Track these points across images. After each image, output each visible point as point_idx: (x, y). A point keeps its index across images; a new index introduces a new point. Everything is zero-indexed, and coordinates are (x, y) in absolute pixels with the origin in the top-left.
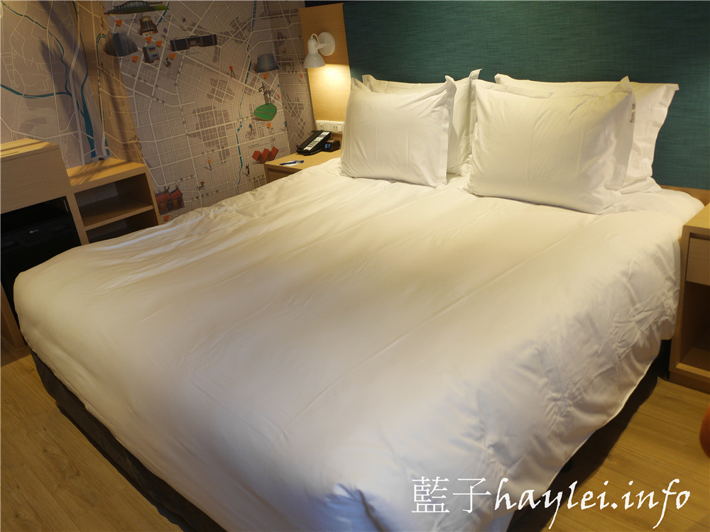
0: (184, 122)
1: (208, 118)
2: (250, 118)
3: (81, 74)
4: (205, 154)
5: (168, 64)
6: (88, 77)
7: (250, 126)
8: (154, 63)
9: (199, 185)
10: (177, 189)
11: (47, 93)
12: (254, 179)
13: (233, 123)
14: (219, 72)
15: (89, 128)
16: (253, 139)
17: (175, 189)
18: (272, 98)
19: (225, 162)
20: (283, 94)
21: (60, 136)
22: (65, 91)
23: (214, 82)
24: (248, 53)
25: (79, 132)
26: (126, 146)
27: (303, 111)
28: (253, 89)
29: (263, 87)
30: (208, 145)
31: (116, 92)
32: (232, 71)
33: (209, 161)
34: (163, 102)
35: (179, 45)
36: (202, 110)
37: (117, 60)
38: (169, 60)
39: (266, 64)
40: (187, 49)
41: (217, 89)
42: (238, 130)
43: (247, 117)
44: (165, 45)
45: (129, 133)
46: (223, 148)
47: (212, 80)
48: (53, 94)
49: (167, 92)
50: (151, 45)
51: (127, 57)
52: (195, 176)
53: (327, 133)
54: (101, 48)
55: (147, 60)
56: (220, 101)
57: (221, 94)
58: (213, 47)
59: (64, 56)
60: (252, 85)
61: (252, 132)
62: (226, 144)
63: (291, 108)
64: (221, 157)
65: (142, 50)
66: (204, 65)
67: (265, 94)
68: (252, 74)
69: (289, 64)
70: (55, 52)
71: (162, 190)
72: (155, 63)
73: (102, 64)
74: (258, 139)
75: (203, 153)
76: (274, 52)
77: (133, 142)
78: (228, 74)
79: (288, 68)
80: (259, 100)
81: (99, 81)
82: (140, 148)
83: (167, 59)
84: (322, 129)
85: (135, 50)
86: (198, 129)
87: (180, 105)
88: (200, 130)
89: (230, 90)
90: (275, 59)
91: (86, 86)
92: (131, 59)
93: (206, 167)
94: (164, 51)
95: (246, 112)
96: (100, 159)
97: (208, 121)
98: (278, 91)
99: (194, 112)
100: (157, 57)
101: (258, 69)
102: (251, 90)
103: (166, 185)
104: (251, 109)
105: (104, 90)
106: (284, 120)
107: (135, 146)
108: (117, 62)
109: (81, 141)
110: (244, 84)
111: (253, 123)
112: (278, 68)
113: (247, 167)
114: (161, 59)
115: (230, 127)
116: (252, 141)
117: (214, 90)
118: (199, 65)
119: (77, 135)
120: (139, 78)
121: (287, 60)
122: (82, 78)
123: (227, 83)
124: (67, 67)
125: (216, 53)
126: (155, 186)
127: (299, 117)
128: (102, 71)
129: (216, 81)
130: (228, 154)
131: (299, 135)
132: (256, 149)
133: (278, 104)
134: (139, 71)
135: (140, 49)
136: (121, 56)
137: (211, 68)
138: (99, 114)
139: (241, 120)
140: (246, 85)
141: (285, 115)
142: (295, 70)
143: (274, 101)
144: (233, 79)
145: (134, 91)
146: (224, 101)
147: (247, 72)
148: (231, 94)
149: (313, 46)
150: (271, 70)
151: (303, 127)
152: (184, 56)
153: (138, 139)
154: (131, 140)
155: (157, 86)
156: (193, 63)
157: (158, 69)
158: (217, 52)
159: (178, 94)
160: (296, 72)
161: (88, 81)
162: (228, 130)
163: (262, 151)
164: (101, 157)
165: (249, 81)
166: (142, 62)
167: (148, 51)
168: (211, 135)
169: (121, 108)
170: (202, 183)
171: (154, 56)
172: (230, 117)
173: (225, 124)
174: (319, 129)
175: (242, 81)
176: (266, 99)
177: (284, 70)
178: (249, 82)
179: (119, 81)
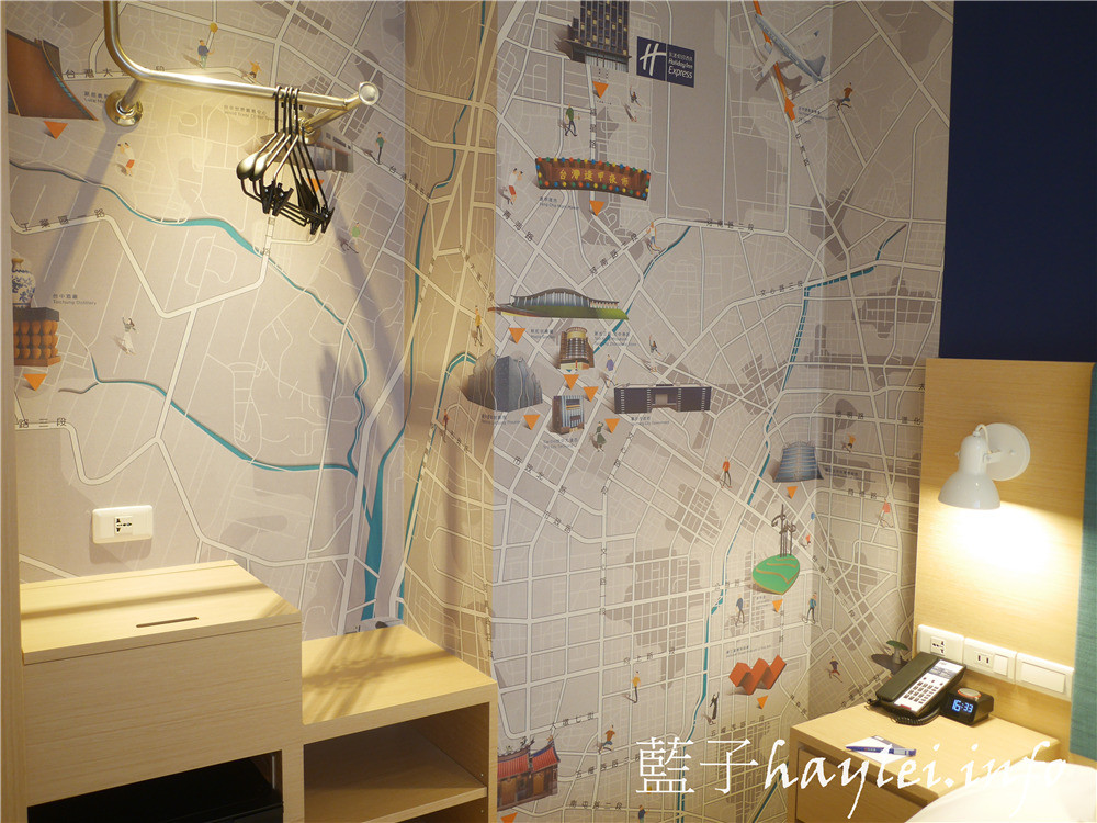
0: (603, 582)
1: (656, 576)
2: (742, 584)
3: (390, 428)
4: (632, 662)
5: (599, 442)
6: (403, 437)
7: (740, 603)
8: (570, 436)
9: (602, 739)
10: (551, 745)
11: (306, 463)
12: (723, 730)
13: (704, 591)
14: (700, 472)
15: (374, 554)
16: (739, 634)
17: (545, 744)
18: (795, 542)
19: (670, 684)
20: (821, 535)
21: (307, 561)
22: (346, 463)
23: (685, 494)
24: (767, 438)
25: (351, 557)
26: (451, 616)
27: (871, 589)
28: (762, 518)
29: (782, 516)
30: (643, 640)
31: (464, 488)
32: (727, 472)
33: (636, 680)
34: (568, 527)
35: (632, 401)
36: (648, 555)
37: (493, 417)
38: (603, 432)
39: (798, 466)
40: (645, 411)
41: (688, 509)
42: (714, 610)
43: (737, 582)
44: (604, 396)
45: (469, 591)
46: (672, 649)
47: (682, 487)
48: (317, 466)
49: (582, 505)
50: (572, 394)
51: (513, 416)
52: (598, 715)
53: (957, 669)
54: (457, 380)
55: (557, 426)
56: (689, 538)
57: (693, 523)
58: (700, 413)
59: (365, 386)
60: (761, 508)
61: (740, 619)
62: (682, 642)
63: (837, 574)
64: (663, 671)
65: (550, 402)
66: (673, 452)
67: (784, 531)
68: (767, 484)
69: (856, 474)
70: (347, 374)
71: (516, 747)
72: (573, 433)
73: (446, 418)
74: (748, 635)
75: (627, 660)
76: (817, 441)
77: (474, 613)
78: (717, 478)
79: (850, 482)
80: (767, 544)
81: (426, 452)
82: (490, 636)
83: (599, 429)
84: (937, 650)
85: (537, 400)
86: (628, 599)
87: (604, 540)
88: (633, 603)
89: (713, 514)
90: (818, 456)
91: (392, 458)
92: (522, 419)
93: (626, 696)
94: (597, 410)
95: (738, 570)
96: (380, 625)
97: (656, 584)
98: (809, 528)
99: (629, 560)
100: (578, 421)
101: (779, 474)
102: (756, 520)
103: (528, 734)
104: (748, 564)
105: (434, 475)
106: (810, 596)
107: (479, 625)
108: (488, 422)
109: (348, 580)
110: (745, 503)
111: (747, 596)
112: (820, 477)
113: (714, 701)
114: (587, 427)
115: (697, 600)
116: (735, 639)
117: (681, 510)
118: (663, 452)
119: (343, 564)
120: (530, 467)
121: (852, 463)
122: (389, 437)
123: (710, 497)
124: (365, 409)
125: (702, 428)
126: (502, 738)
127: (858, 598)
128: (442, 433)
129: (690, 492)
130: (681, 666)
131: (846, 640)
132: (741, 659)
133: (805, 556)
134: (533, 448)
135: (548, 400)
136: (500, 409)
137: (685, 461)
138: (404, 523)
139: (723, 587)
140: (748, 507)
141: (815, 585)
142: (871, 490)
143: (797, 549)
144: (725, 490)
145: (510, 494)
146: (697, 540)
147: (757, 477)
148: (715, 523)
149: (977, 453)
150: (804, 479)
151: (862, 625)
152: (635, 428)
153: (492, 614)
154: (470, 607)
155: (563, 489)
156: (651, 444)
157: (575, 450)
158: (706, 426)
159: (603, 513)
160: (873, 495)
161: (400, 445)
162: (694, 609)
163: (751, 665)
164: (382, 620)
165: (758, 497)
166: (544, 429)
167: (564, 406)
168: (655, 618)
169: (465, 526)
170: (610, 734)
171: (573, 418)
172: (703, 579)
173: (688, 593)
174: (924, 646)
175: (742, 498)
176: (783, 543)
177: (839, 484)
178: (755, 501)
179: (483, 467)
